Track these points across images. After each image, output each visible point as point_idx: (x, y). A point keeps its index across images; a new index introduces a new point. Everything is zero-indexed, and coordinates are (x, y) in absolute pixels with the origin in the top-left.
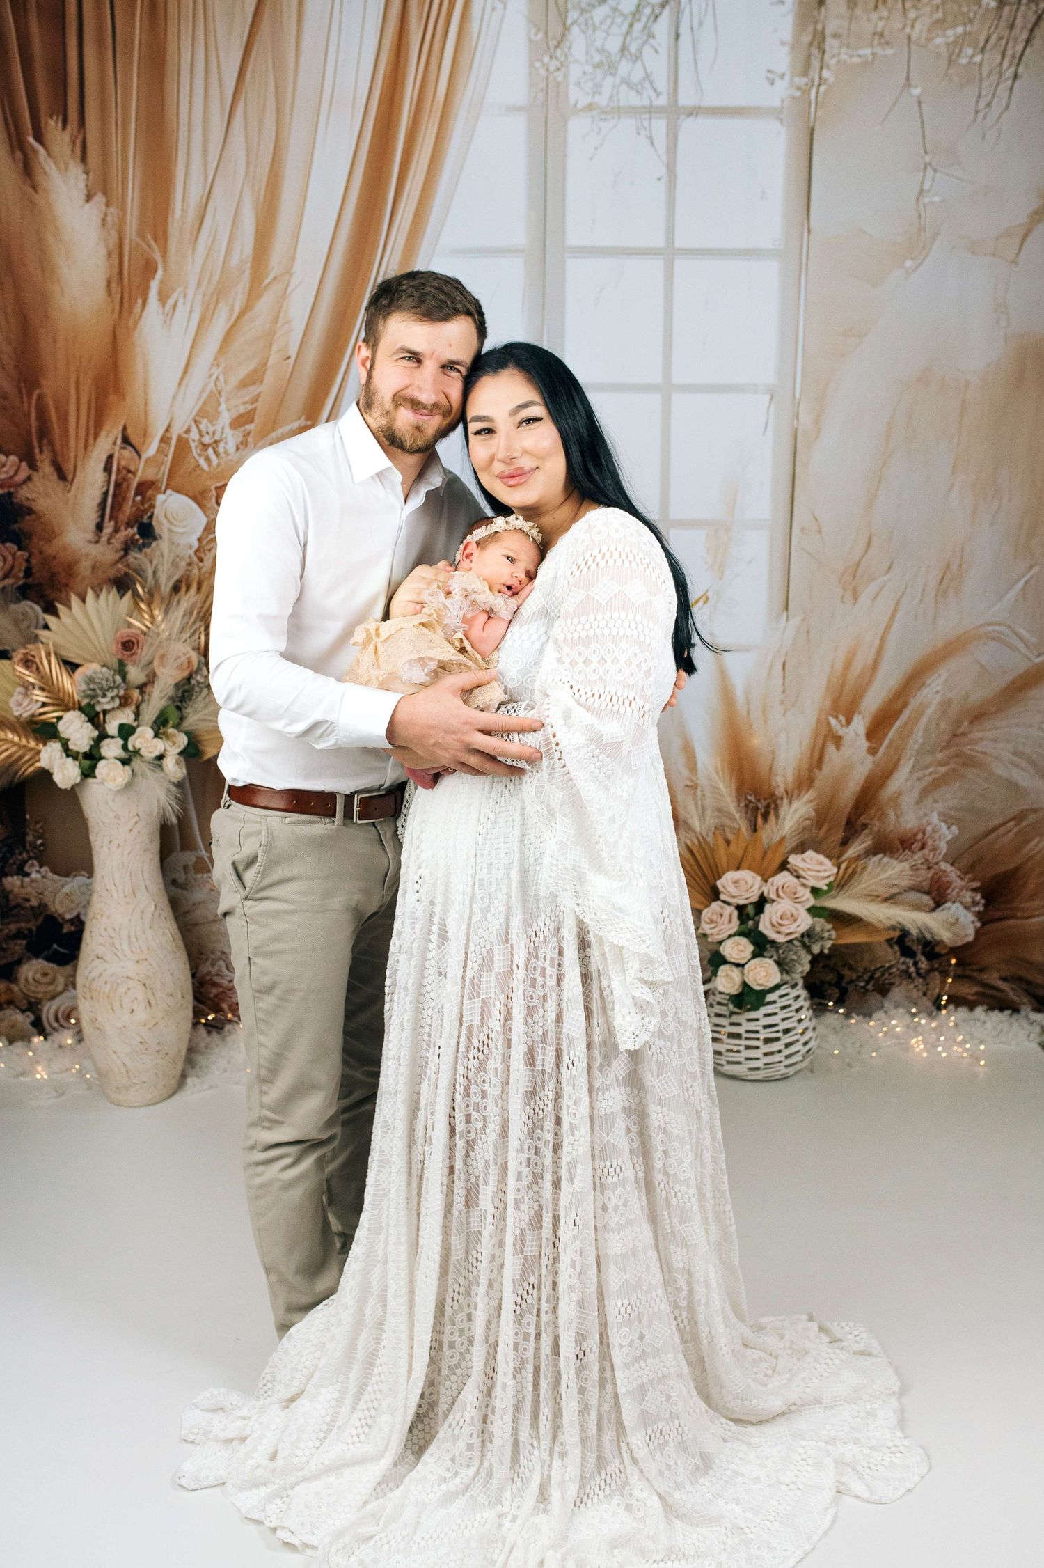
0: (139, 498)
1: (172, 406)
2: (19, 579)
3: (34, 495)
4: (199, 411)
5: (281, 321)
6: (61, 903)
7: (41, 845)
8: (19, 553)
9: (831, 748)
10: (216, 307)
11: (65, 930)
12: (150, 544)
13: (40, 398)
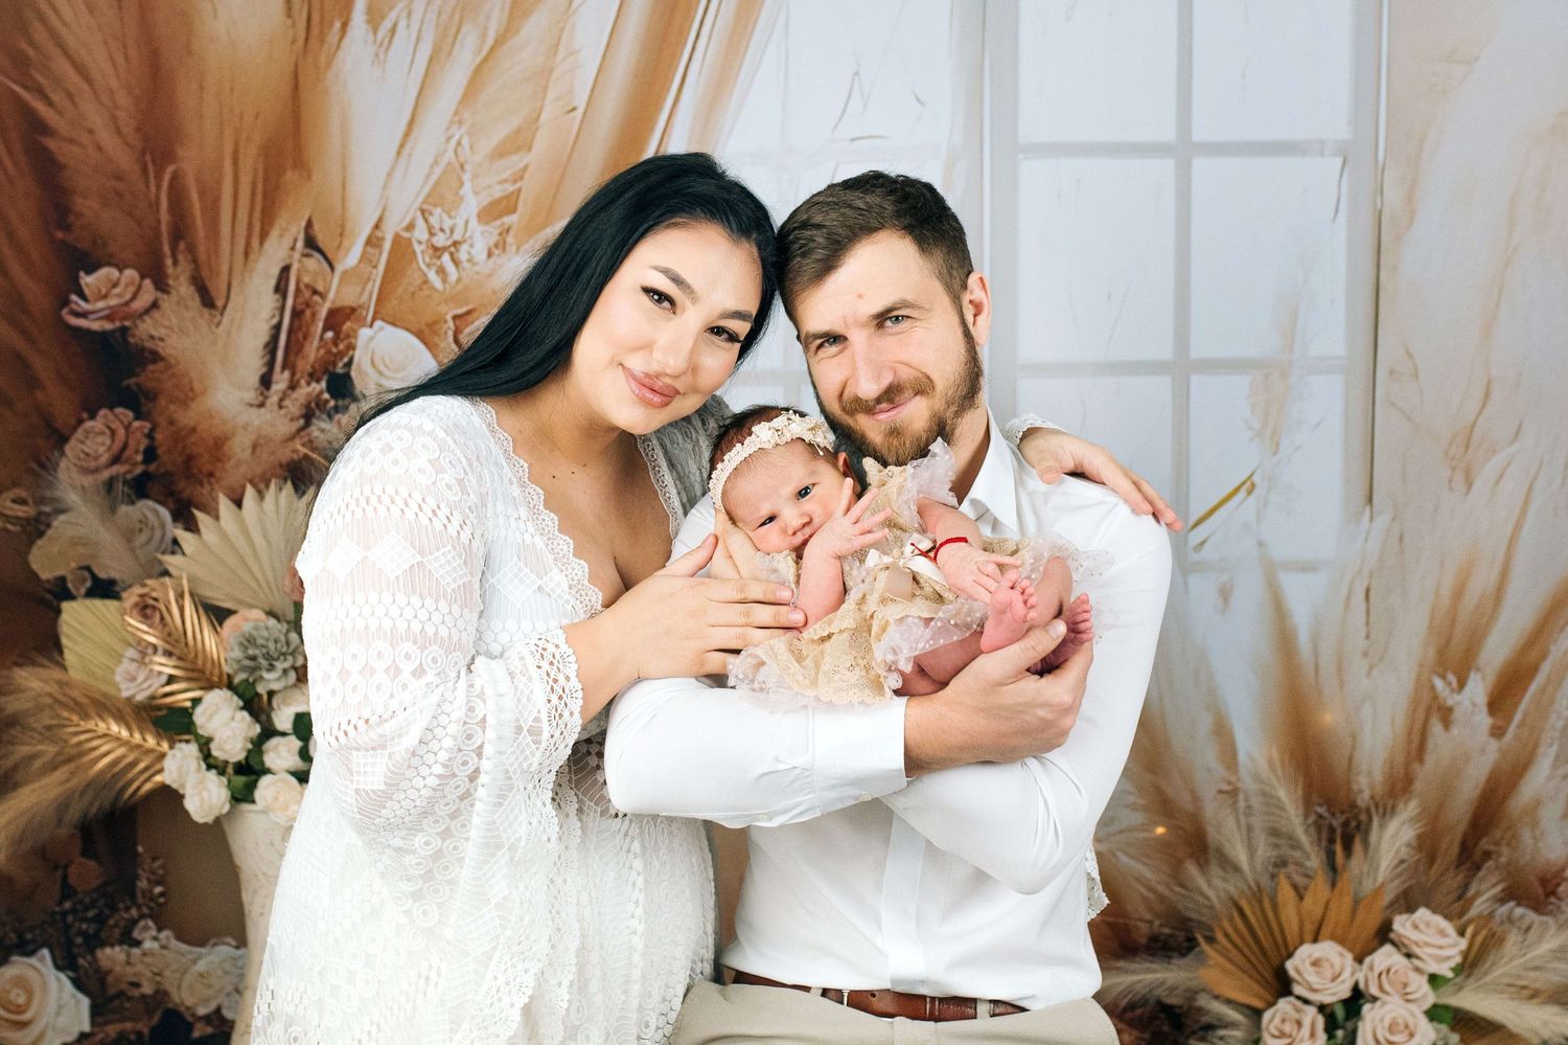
0: (330, 334)
1: (385, 187)
2: (135, 464)
3: (163, 332)
4: (429, 195)
5: (562, 52)
6: (191, 987)
7: (162, 894)
8: (136, 424)
9: (1436, 727)
10: (458, 32)
11: (196, 1034)
12: (346, 408)
13: (175, 178)
